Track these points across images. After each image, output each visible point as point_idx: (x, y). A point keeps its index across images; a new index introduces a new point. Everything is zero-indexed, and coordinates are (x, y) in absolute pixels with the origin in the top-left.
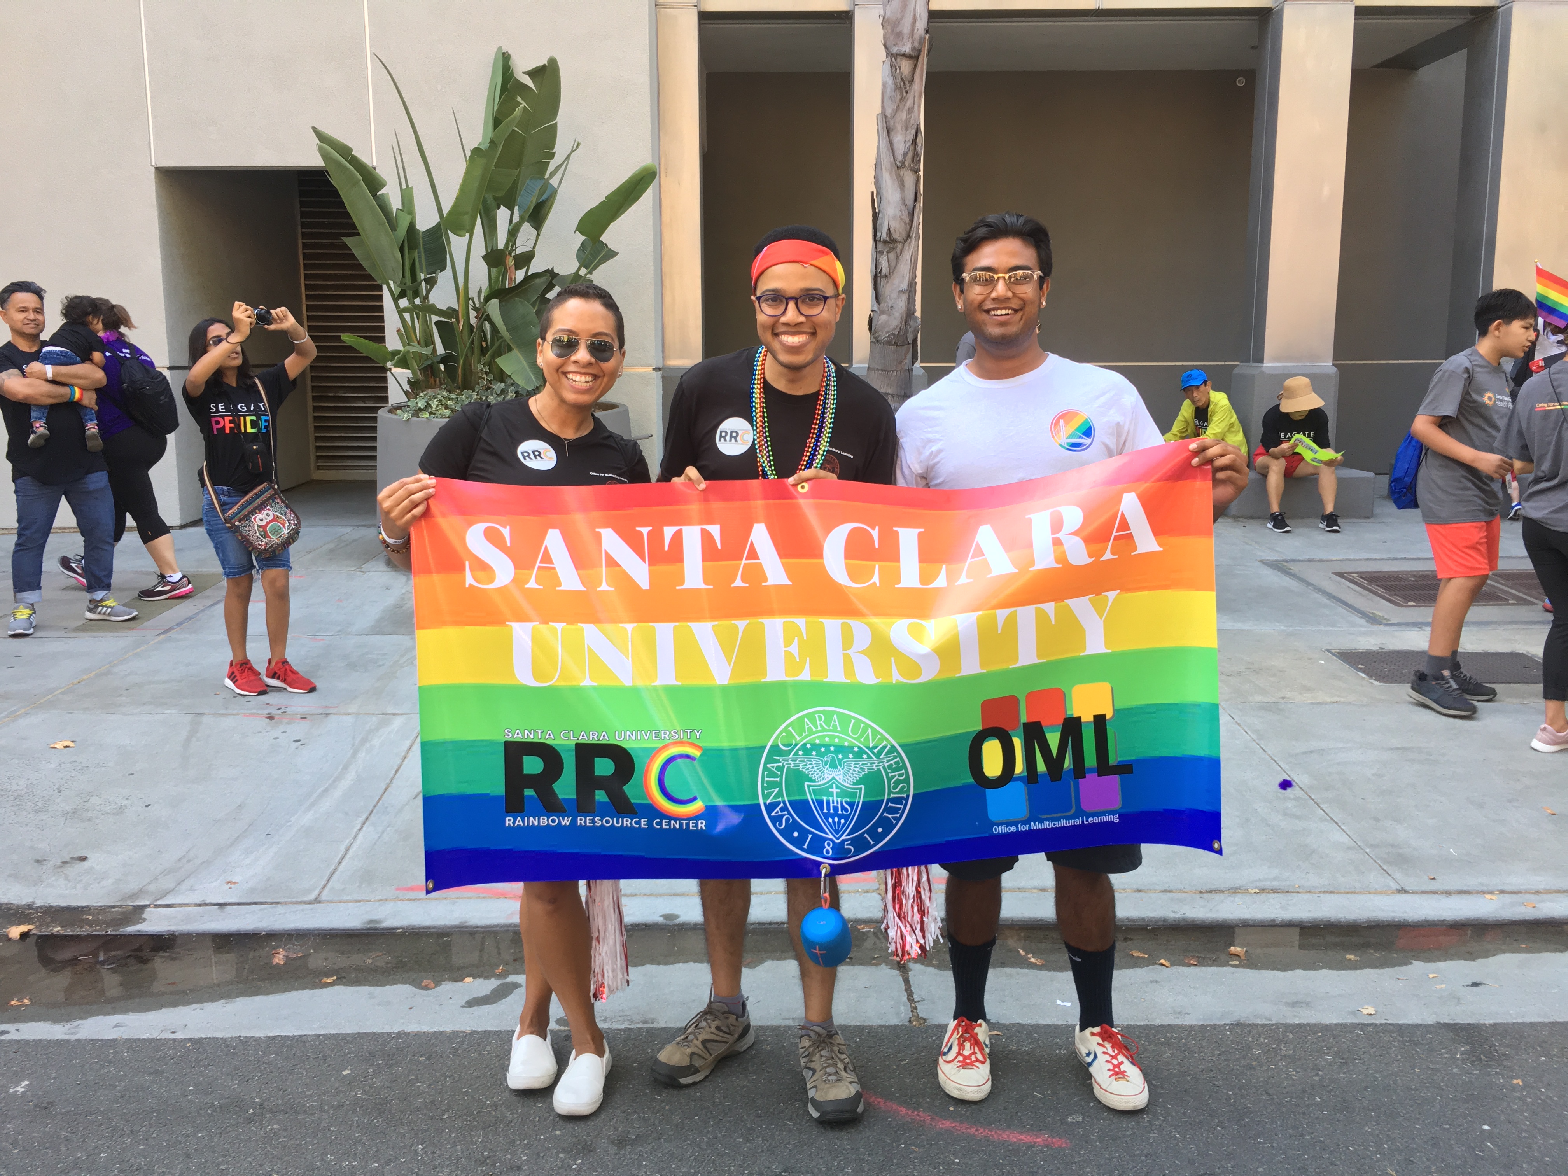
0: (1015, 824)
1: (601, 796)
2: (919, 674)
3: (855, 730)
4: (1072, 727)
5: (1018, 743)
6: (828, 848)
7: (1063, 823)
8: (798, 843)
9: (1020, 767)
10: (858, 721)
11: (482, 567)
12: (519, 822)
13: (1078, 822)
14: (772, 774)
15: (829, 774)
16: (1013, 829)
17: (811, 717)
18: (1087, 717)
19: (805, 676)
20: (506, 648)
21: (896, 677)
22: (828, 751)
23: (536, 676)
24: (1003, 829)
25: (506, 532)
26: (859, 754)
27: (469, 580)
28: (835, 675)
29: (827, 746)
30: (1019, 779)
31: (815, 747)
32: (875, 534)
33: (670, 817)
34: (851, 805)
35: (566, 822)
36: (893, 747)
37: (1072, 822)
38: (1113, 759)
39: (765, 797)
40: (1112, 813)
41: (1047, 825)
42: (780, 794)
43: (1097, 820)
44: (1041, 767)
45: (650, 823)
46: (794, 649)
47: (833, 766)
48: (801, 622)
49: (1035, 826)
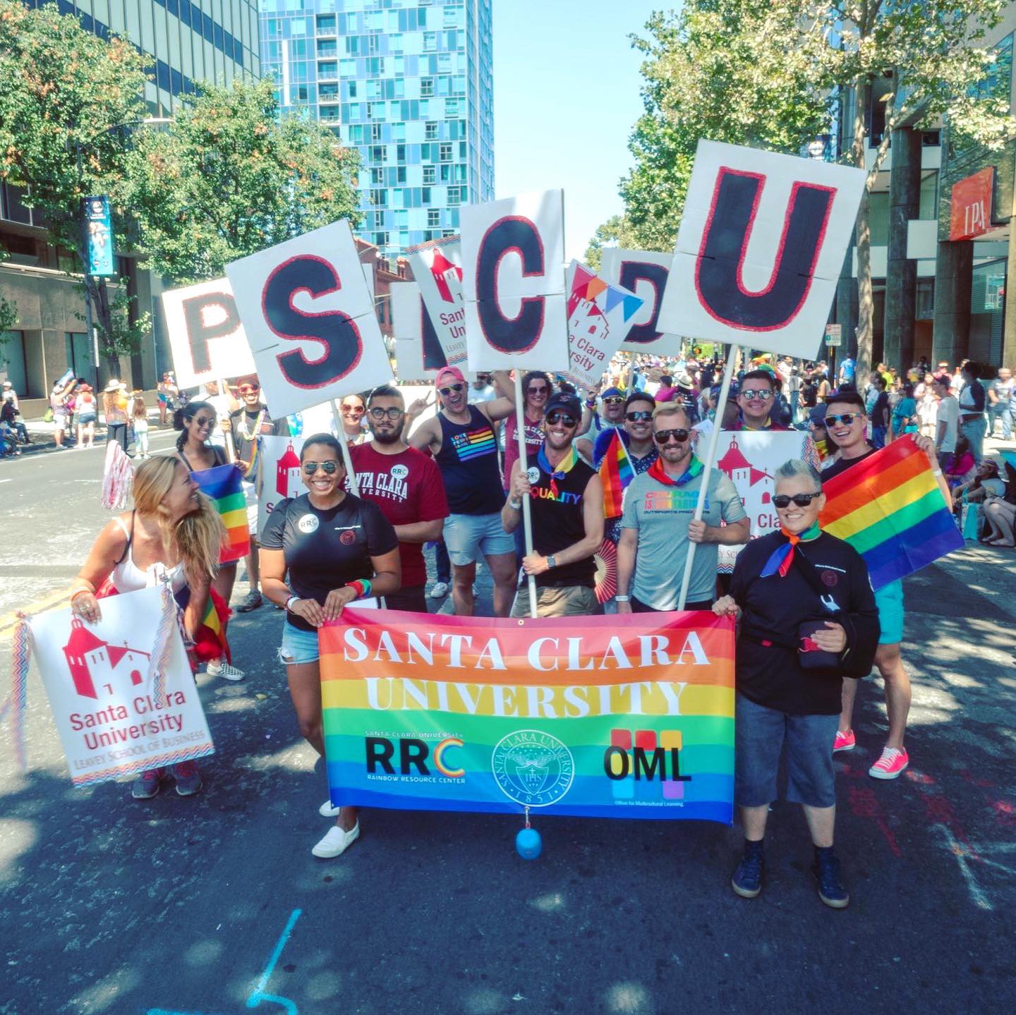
0: (627, 800)
1: (413, 766)
2: (578, 714)
3: (544, 741)
4: (660, 753)
5: (631, 758)
6: (529, 799)
7: (653, 804)
8: (514, 795)
9: (631, 771)
10: (546, 737)
11: (352, 651)
12: (374, 778)
13: (661, 804)
14: (498, 760)
15: (528, 763)
16: (626, 803)
17: (519, 735)
18: (668, 749)
19: (515, 715)
20: (364, 690)
21: (567, 715)
22: (528, 751)
23: (380, 705)
24: (620, 803)
25: (363, 632)
26: (546, 753)
27: (347, 657)
28: (533, 713)
29: (528, 749)
30: (630, 777)
31: (521, 749)
32: (556, 642)
33: (447, 776)
34: (541, 777)
35: (396, 779)
36: (564, 750)
37: (657, 804)
38: (682, 772)
39: (496, 770)
40: (680, 801)
41: (644, 804)
42: (503, 770)
43: (671, 804)
44: (642, 772)
45: (437, 780)
46: (509, 701)
47: (531, 759)
48: (513, 688)
49: (638, 803)
